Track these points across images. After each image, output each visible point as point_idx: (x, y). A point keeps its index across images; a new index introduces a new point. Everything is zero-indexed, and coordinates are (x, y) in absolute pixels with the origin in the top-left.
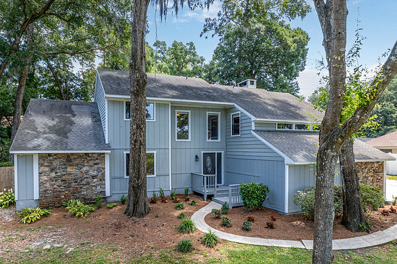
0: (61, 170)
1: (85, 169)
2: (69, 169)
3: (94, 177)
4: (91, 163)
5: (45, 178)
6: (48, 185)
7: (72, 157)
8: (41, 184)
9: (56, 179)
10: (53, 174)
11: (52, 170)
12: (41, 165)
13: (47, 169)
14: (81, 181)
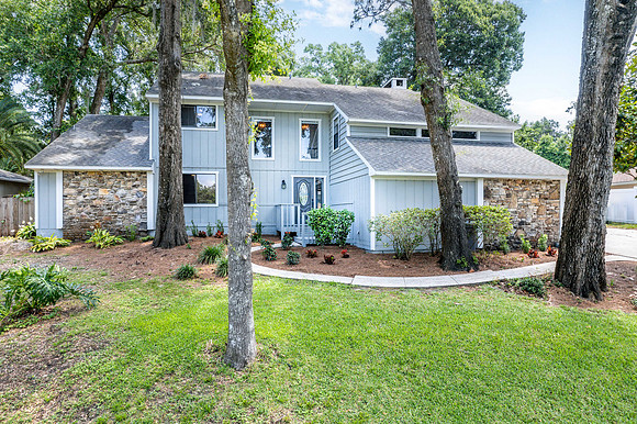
0: (91, 193)
1: (120, 192)
2: (101, 192)
3: (132, 203)
4: (129, 185)
5: (71, 202)
6: (74, 211)
7: (105, 177)
8: (65, 210)
9: (84, 204)
10: (81, 198)
11: (80, 193)
12: (65, 186)
13: (73, 191)
14: (116, 207)
